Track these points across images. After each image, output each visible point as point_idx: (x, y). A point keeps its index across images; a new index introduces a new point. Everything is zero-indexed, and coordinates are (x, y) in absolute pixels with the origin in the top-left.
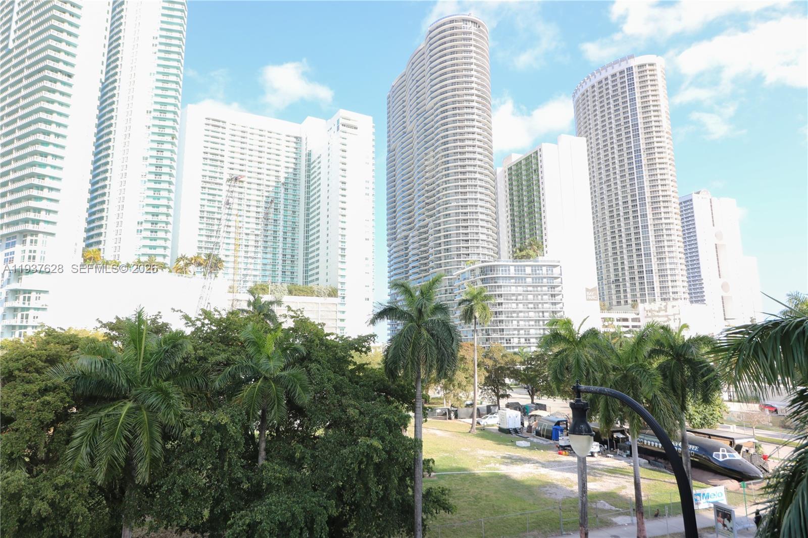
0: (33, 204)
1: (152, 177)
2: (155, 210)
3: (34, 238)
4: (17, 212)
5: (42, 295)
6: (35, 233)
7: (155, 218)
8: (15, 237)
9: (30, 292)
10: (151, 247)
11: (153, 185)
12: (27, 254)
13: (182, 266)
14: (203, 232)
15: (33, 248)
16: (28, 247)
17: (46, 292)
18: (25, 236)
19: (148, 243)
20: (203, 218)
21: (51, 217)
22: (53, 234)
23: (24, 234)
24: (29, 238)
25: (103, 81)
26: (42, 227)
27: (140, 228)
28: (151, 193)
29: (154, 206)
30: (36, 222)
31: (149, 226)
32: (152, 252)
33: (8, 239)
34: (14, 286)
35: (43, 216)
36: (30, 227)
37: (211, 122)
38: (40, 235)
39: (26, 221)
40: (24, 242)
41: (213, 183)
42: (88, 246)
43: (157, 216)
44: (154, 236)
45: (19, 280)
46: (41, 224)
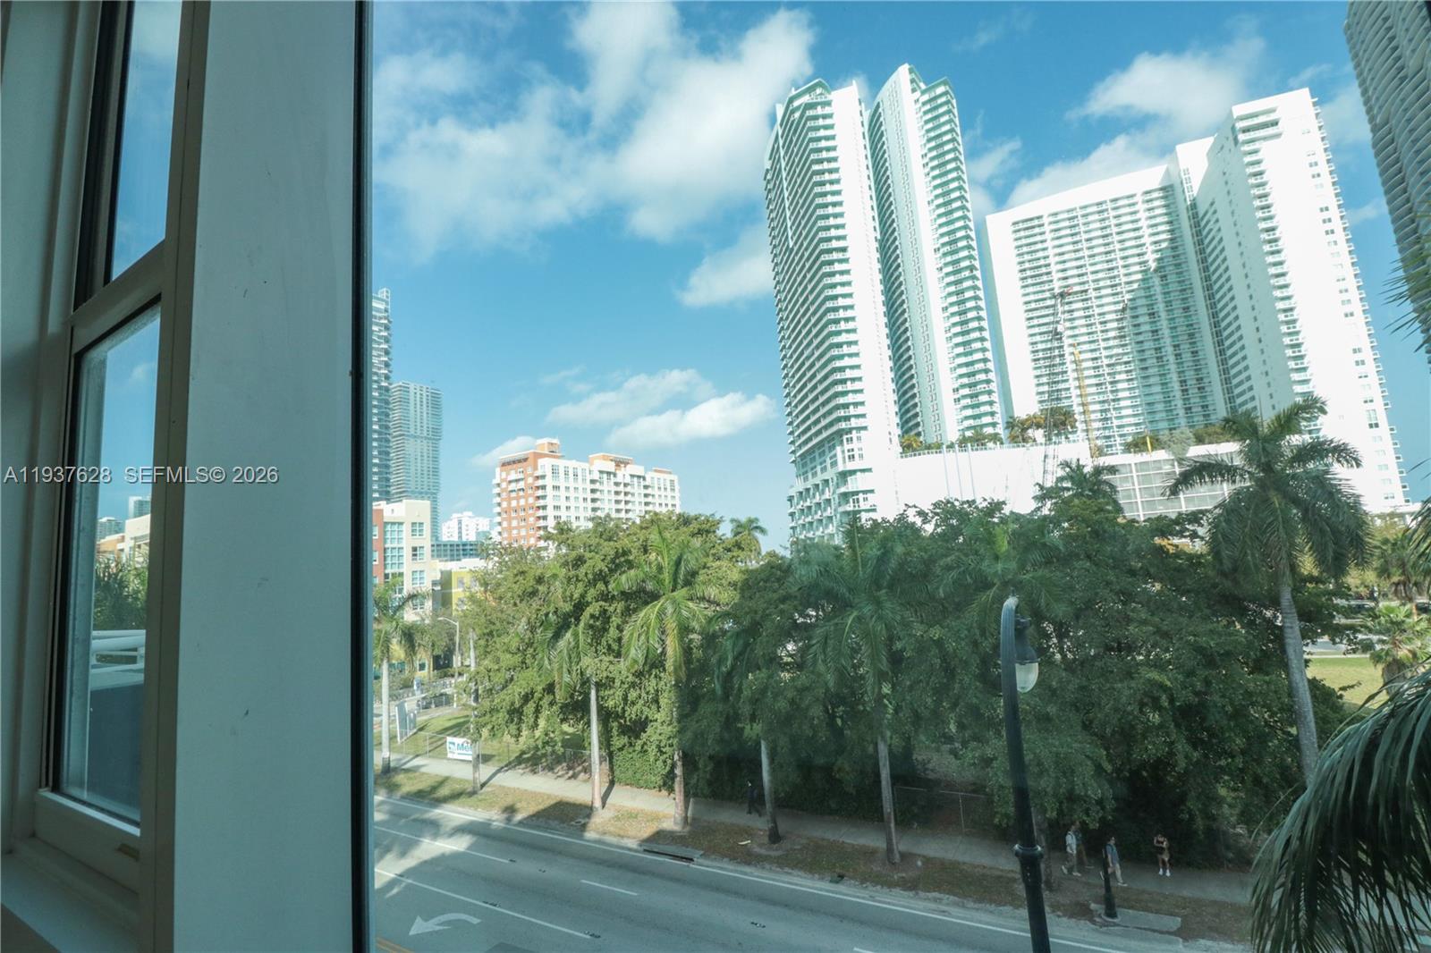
0: (841, 400)
1: (958, 329)
2: (971, 369)
3: (849, 436)
4: (830, 412)
5: (869, 495)
6: (850, 431)
7: (972, 380)
8: (833, 439)
9: (857, 493)
10: (974, 417)
11: (960, 339)
12: (847, 454)
13: (1018, 431)
14: (1045, 380)
15: (850, 446)
16: (847, 446)
17: (872, 491)
18: (841, 436)
19: (969, 412)
20: (1038, 360)
21: (860, 410)
22: (865, 428)
23: (840, 433)
24: (845, 437)
25: (879, 237)
26: (854, 423)
27: (957, 396)
28: (960, 350)
29: (967, 365)
30: (847, 418)
31: (966, 391)
32: (978, 422)
33: (829, 442)
34: (843, 490)
35: (852, 411)
36: (843, 425)
37: (1021, 226)
38: (854, 432)
39: (839, 420)
40: (841, 443)
41: (1042, 308)
42: (906, 432)
43: (974, 375)
44: (975, 401)
45: (845, 482)
46: (853, 420)
